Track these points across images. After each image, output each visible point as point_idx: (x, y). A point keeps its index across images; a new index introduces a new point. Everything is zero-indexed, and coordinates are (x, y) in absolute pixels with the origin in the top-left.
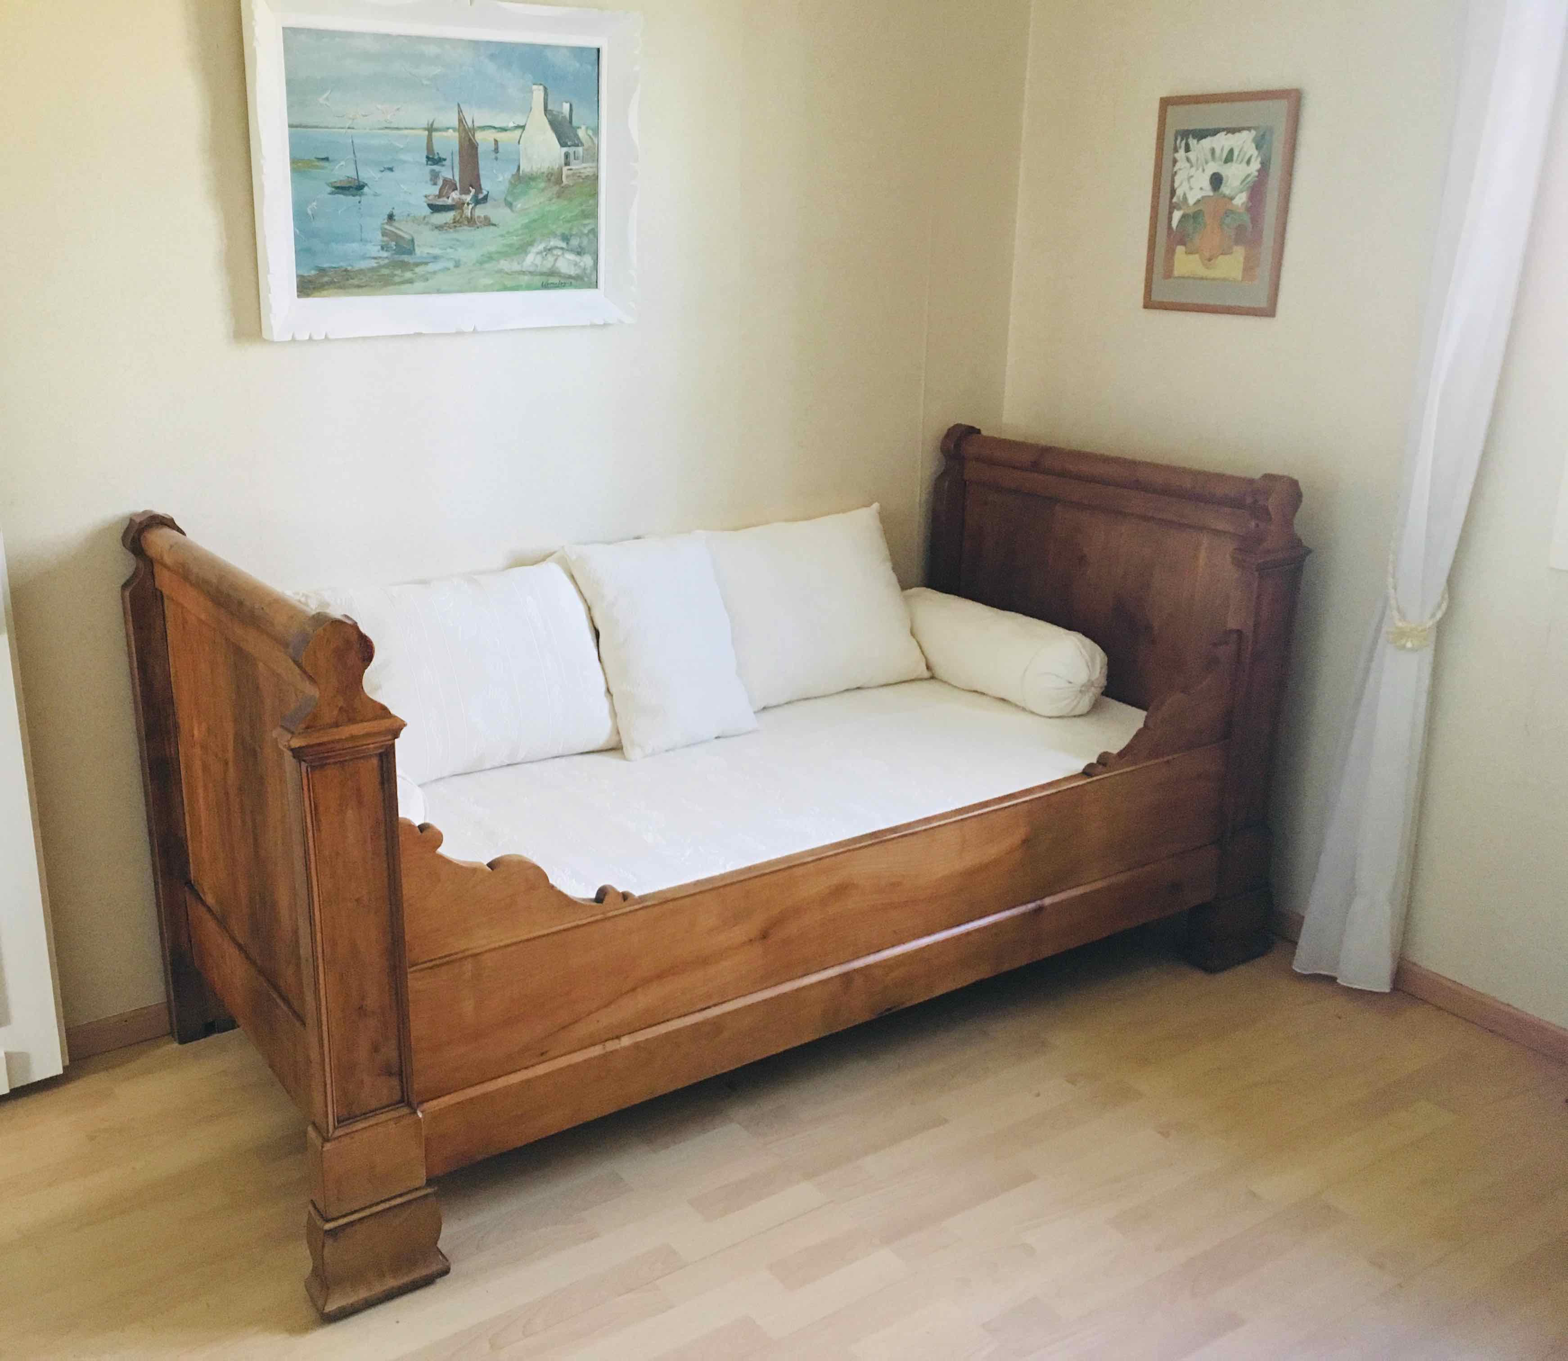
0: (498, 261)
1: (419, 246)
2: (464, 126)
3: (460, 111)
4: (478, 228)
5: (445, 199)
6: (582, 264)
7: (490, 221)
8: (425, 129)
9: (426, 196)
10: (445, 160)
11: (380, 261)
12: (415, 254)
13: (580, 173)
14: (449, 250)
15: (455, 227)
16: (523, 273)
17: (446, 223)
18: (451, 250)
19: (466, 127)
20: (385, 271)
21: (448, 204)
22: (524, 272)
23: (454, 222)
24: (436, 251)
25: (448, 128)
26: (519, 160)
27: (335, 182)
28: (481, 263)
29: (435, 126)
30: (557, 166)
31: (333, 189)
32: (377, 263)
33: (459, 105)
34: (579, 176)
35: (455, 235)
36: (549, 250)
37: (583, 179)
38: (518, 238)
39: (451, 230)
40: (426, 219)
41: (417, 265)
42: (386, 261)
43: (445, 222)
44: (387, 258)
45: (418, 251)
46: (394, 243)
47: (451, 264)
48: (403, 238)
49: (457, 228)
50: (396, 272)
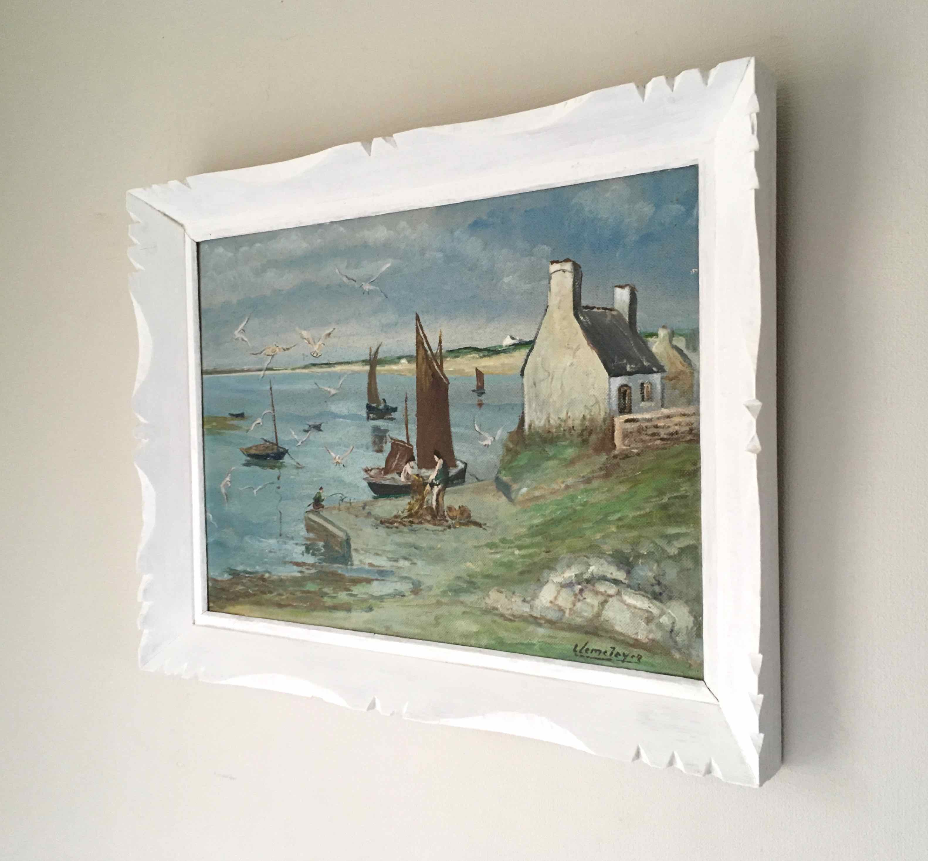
0: (486, 591)
1: (356, 550)
2: (426, 351)
3: (419, 328)
4: (449, 527)
5: (396, 476)
6: (664, 620)
7: (469, 516)
8: (365, 362)
9: (366, 471)
10: (395, 410)
11: (303, 569)
12: (352, 565)
13: (656, 427)
14: (403, 563)
15: (412, 522)
16: (535, 621)
17: (396, 517)
18: (407, 564)
19: (429, 352)
20: (311, 587)
21: (401, 484)
22: (536, 618)
23: (410, 516)
24: (382, 562)
25: (400, 358)
26: (523, 405)
27: (251, 448)
28: (457, 591)
29: (380, 356)
30: (603, 414)
31: (249, 458)
32: (301, 572)
33: (418, 318)
34: (653, 435)
35: (411, 538)
36: (588, 581)
37: (662, 439)
38: (523, 552)
39: (405, 529)
40: (367, 507)
41: (356, 581)
42: (313, 571)
43: (395, 513)
44: (313, 565)
45: (356, 558)
46: (321, 544)
47: (405, 587)
48: (334, 536)
49: (414, 526)
50: (326, 590)
